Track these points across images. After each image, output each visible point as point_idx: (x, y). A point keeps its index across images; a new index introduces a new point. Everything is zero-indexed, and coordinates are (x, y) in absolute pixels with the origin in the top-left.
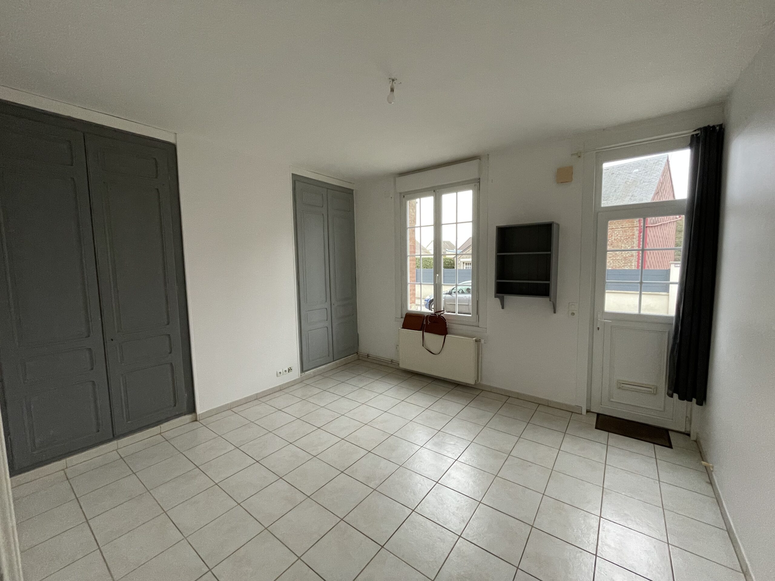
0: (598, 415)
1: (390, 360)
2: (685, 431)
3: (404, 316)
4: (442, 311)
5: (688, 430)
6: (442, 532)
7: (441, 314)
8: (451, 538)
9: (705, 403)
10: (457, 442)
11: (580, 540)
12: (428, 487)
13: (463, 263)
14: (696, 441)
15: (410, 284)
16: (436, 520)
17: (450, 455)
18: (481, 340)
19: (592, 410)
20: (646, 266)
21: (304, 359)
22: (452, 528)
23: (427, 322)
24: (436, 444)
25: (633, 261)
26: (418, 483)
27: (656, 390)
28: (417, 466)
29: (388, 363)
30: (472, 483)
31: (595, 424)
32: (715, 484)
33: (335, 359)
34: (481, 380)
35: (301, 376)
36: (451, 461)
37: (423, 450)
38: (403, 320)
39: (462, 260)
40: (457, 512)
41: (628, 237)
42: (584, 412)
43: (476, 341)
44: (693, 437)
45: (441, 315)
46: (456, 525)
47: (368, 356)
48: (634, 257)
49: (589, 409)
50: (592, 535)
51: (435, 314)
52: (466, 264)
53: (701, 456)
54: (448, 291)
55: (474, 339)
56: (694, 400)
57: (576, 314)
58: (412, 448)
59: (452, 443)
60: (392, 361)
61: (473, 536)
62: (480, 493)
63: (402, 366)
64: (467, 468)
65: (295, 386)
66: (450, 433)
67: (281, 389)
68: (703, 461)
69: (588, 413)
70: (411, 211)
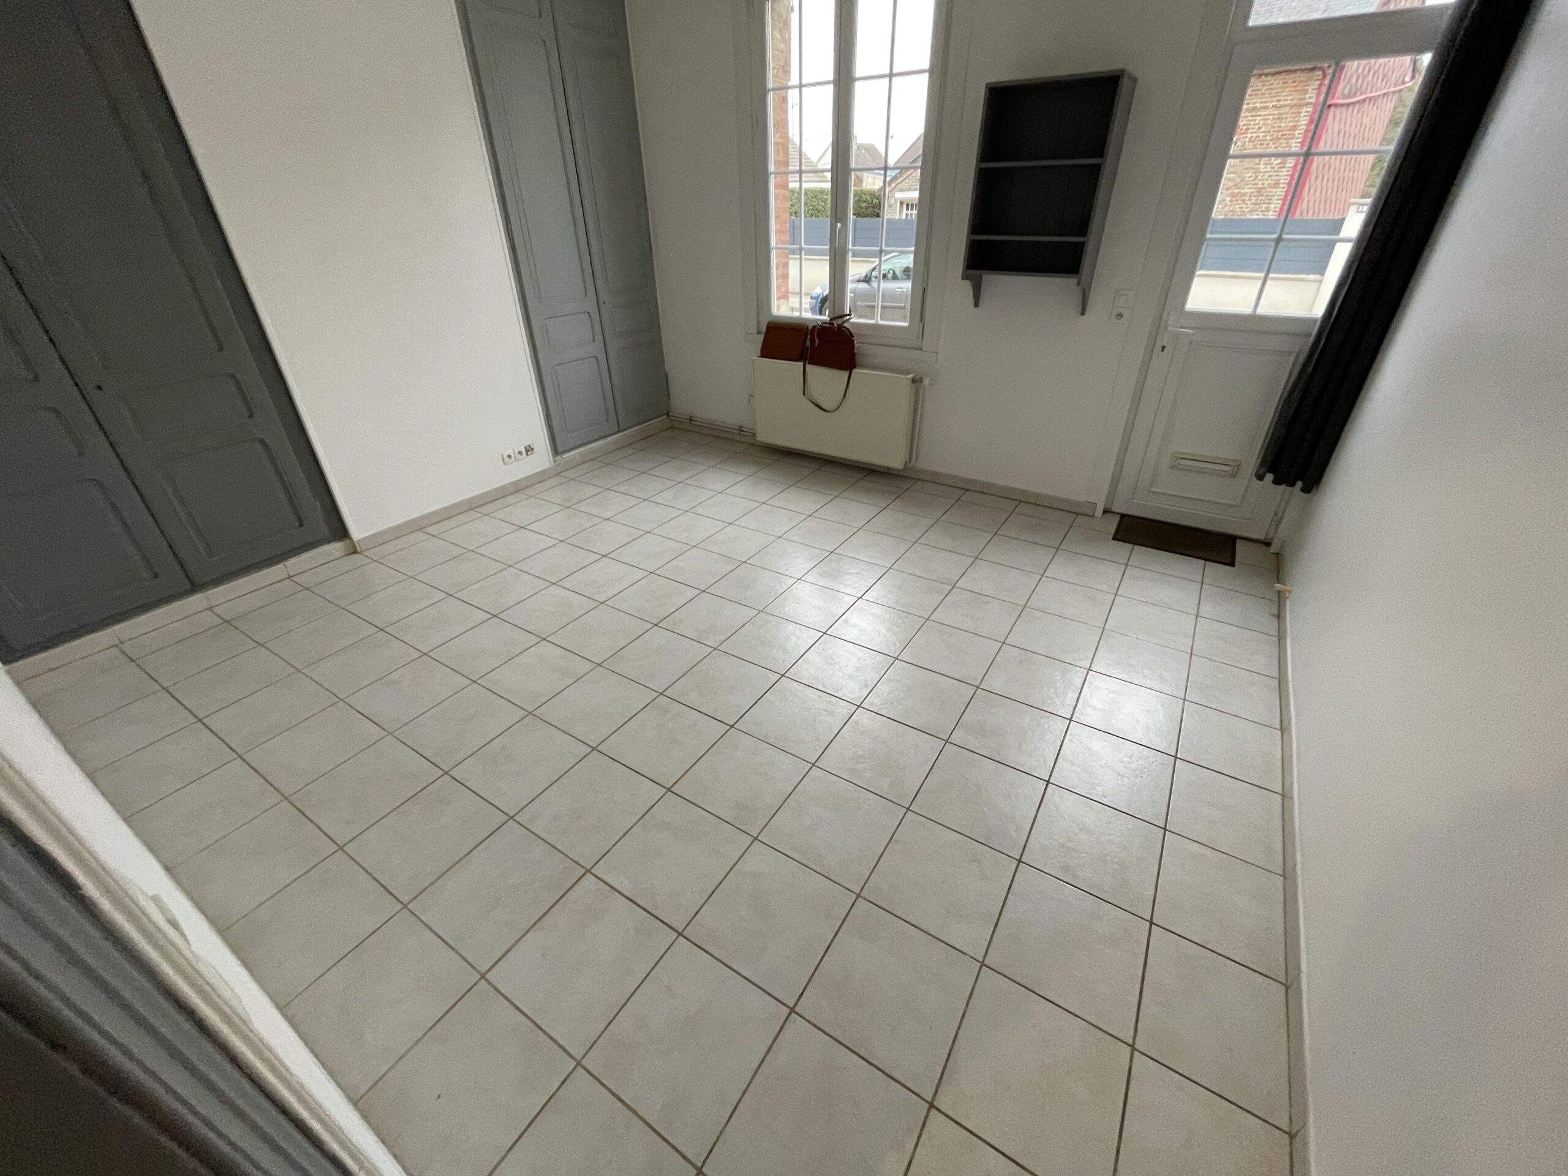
0: (1123, 516)
1: (737, 428)
2: (1266, 539)
3: (764, 329)
4: (847, 315)
5: (1269, 537)
6: (830, 702)
7: (844, 322)
8: (844, 709)
9: (1317, 489)
10: (863, 570)
11: (1050, 701)
12: (809, 641)
13: (901, 203)
14: (1277, 554)
15: (776, 248)
16: (820, 687)
17: (848, 590)
18: (924, 378)
19: (1113, 509)
20: (1299, 210)
21: (556, 429)
22: (847, 697)
23: (812, 341)
24: (822, 575)
25: (1276, 198)
26: (792, 635)
27: (1238, 469)
28: (790, 609)
29: (733, 433)
30: (885, 632)
31: (1113, 532)
32: (1285, 618)
33: (622, 427)
34: (916, 461)
35: (555, 462)
36: (851, 600)
37: (800, 585)
38: (761, 338)
39: (899, 195)
40: (856, 674)
41: (1283, 135)
42: (1099, 512)
43: (914, 381)
44: (1274, 548)
45: (845, 325)
46: (853, 691)
47: (691, 420)
48: (1279, 188)
49: (1108, 506)
50: (1070, 694)
51: (830, 323)
52: (908, 205)
53: (1278, 577)
54: (864, 275)
55: (910, 376)
56: (1299, 484)
57: (1125, 316)
58: (780, 583)
59: (853, 571)
60: (741, 429)
61: (882, 704)
62: (898, 645)
63: (761, 437)
64: (878, 610)
65: (545, 483)
66: (852, 555)
67: (517, 488)
68: (1278, 583)
69: (1106, 515)
70: (778, 36)
